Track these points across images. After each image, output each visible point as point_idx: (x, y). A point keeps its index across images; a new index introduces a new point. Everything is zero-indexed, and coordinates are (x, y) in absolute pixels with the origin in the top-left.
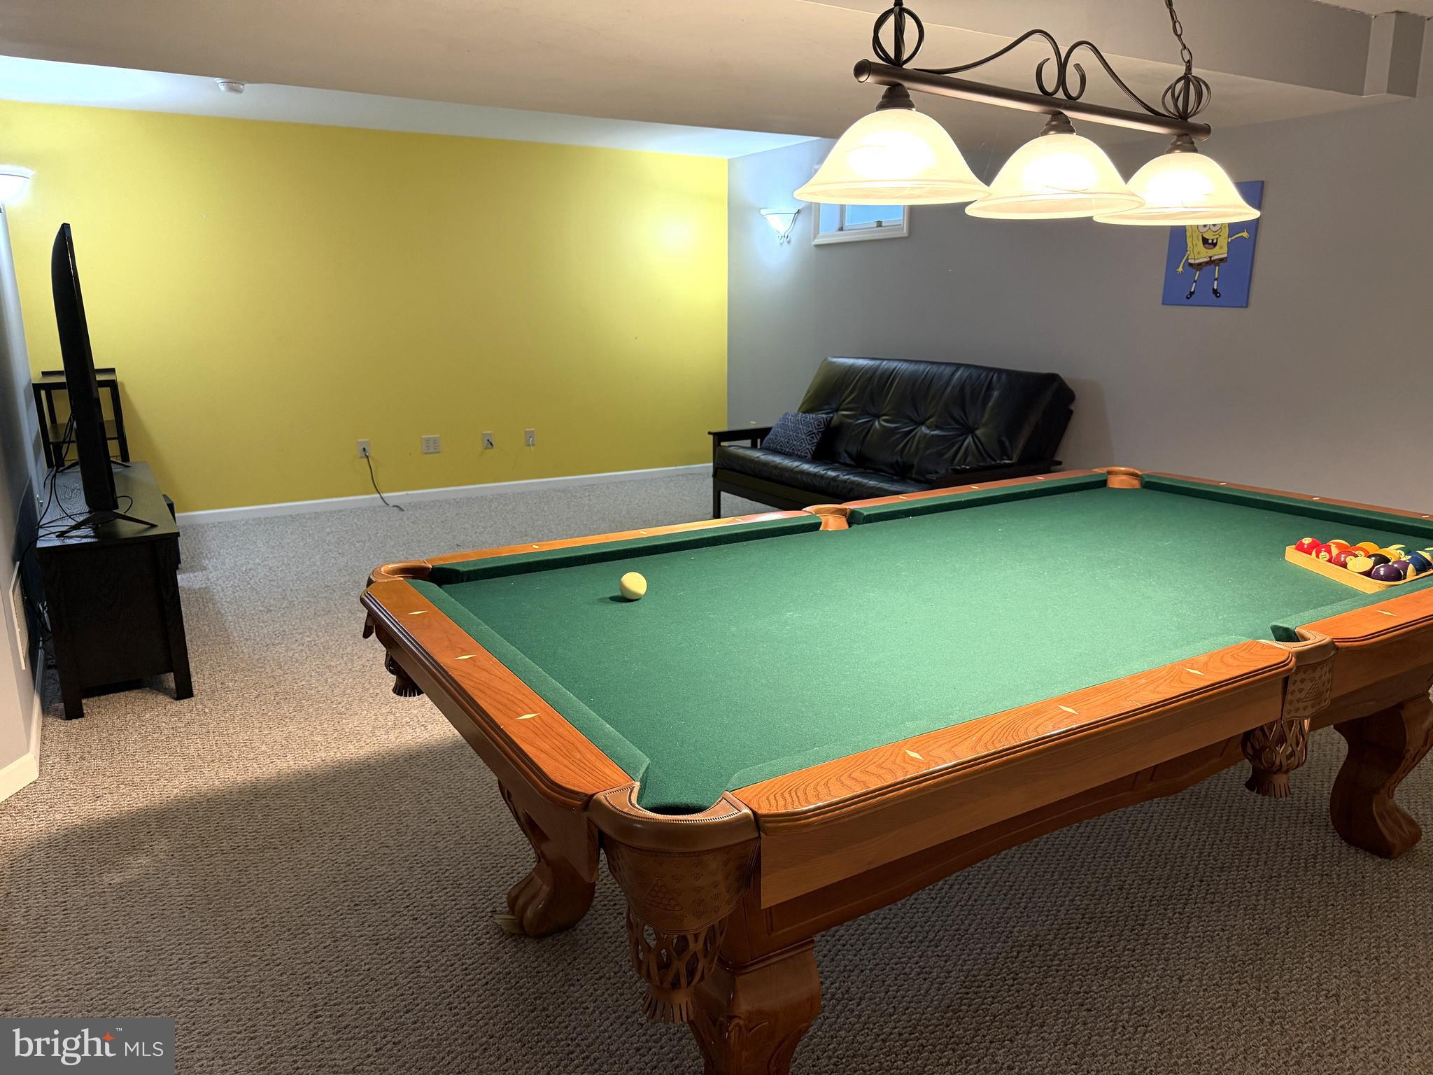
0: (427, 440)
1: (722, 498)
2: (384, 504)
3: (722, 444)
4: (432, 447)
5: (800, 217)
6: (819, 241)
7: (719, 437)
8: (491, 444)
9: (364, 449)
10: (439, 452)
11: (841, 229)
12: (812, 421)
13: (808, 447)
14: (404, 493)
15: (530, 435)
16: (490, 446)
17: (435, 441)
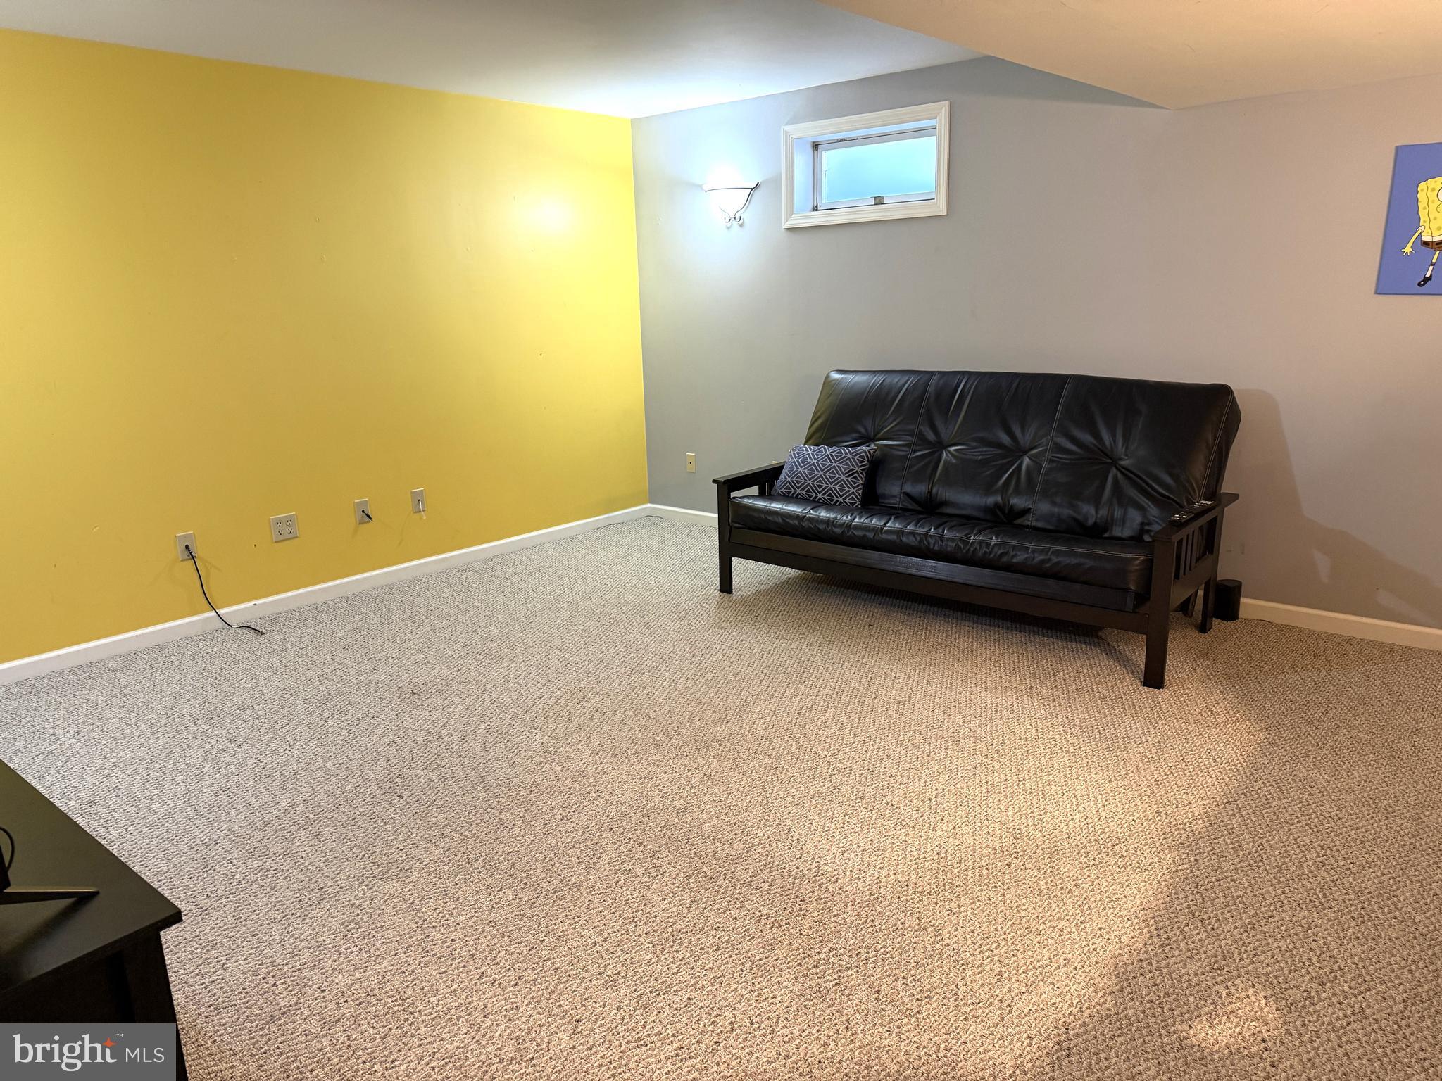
0: (279, 522)
1: (733, 565)
2: (220, 624)
3: (733, 494)
4: (285, 531)
5: (757, 193)
6: (793, 223)
7: (728, 486)
8: (368, 516)
9: (187, 547)
10: (297, 537)
11: (816, 209)
12: (850, 456)
13: (854, 491)
14: (251, 604)
15: (418, 499)
16: (367, 519)
17: (290, 521)
